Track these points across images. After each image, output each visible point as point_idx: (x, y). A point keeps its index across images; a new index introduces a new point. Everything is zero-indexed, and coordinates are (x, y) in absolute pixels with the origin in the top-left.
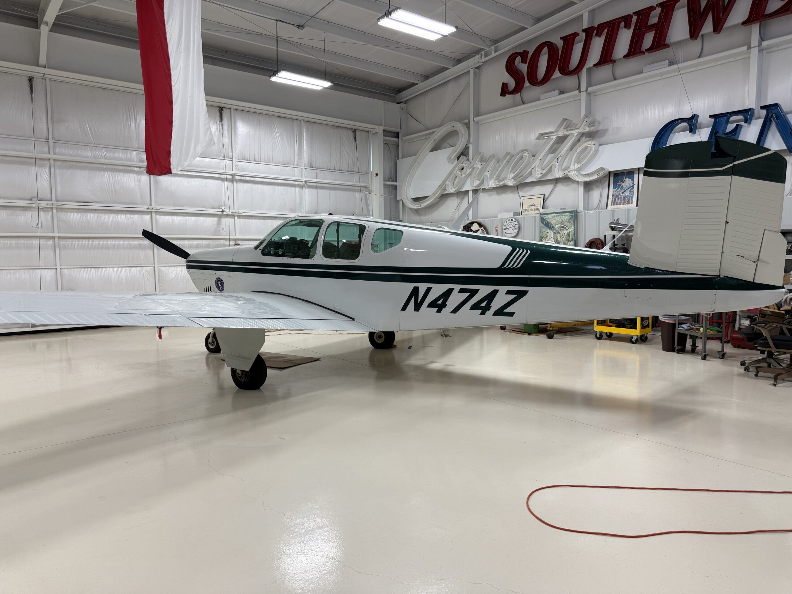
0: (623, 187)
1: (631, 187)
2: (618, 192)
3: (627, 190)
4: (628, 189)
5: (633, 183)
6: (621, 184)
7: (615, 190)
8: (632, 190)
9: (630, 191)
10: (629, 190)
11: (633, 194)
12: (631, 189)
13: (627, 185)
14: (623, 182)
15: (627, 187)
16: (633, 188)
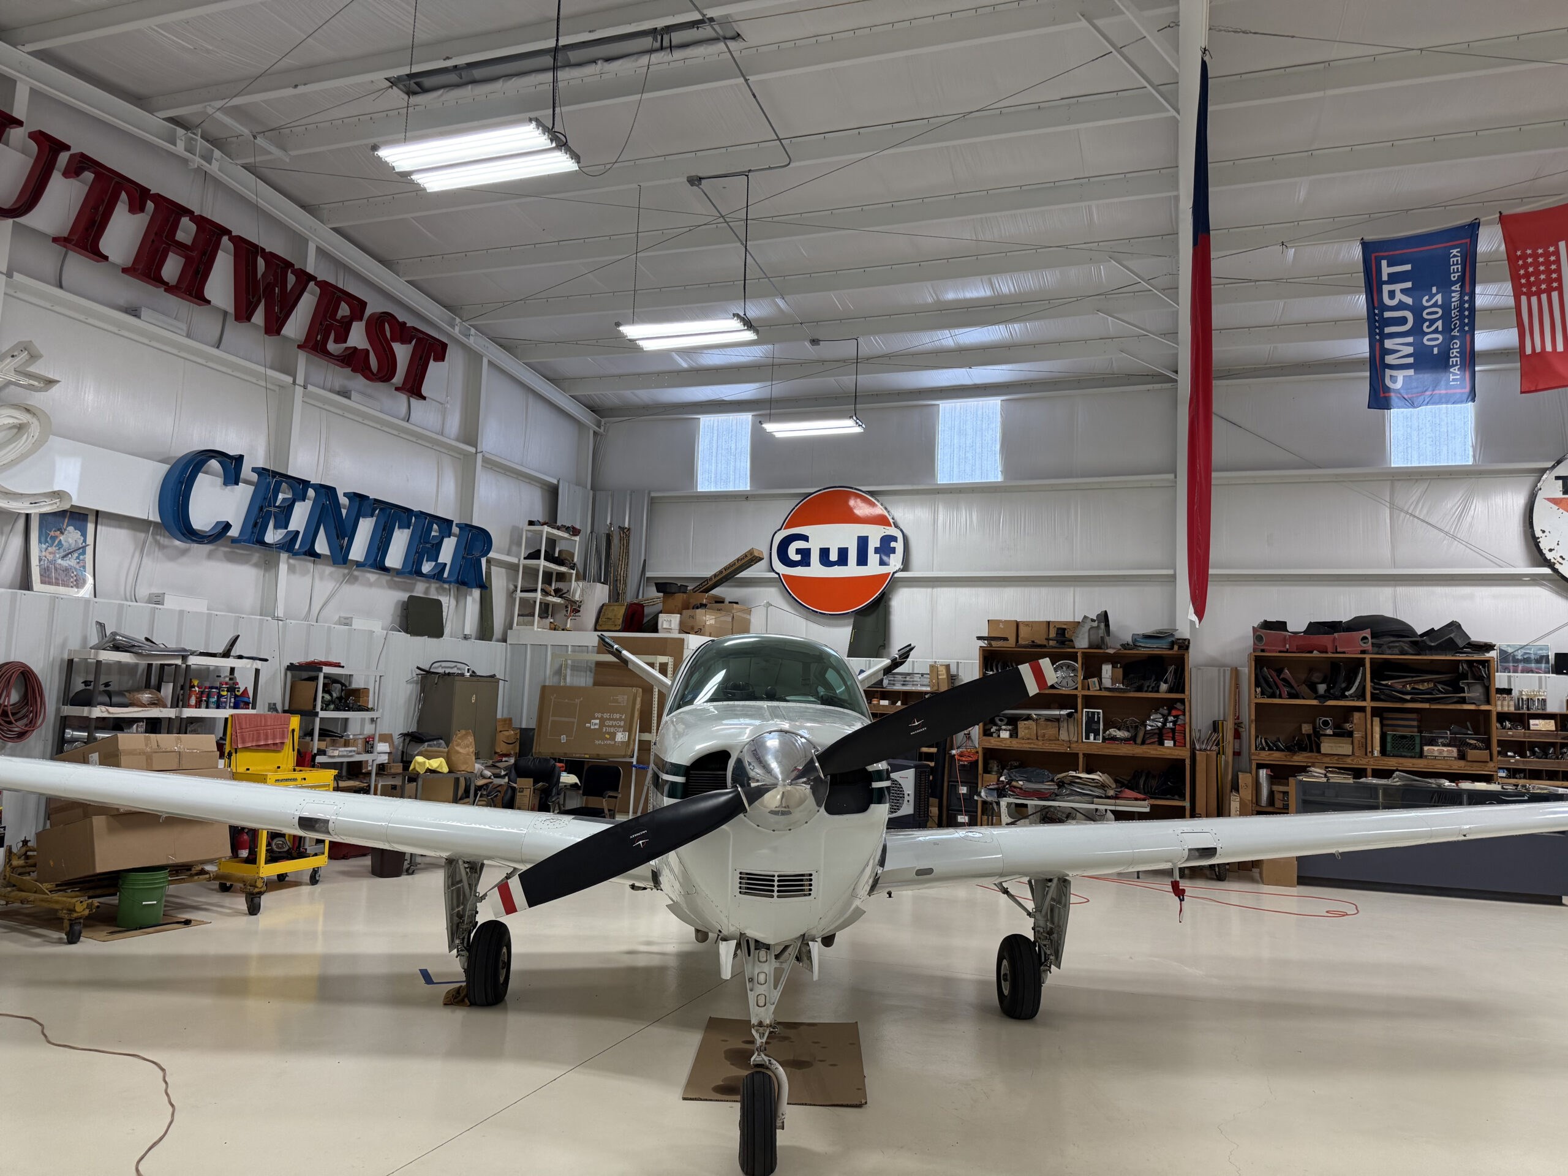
0: (62, 545)
1: (80, 549)
2: (50, 553)
3: (70, 553)
4: (72, 552)
5: (85, 541)
6: (57, 537)
7: (44, 546)
8: (81, 557)
9: (78, 558)
10: (76, 555)
11: (84, 567)
12: (80, 554)
13: (70, 540)
14: (62, 533)
15: (70, 545)
16: (84, 553)
